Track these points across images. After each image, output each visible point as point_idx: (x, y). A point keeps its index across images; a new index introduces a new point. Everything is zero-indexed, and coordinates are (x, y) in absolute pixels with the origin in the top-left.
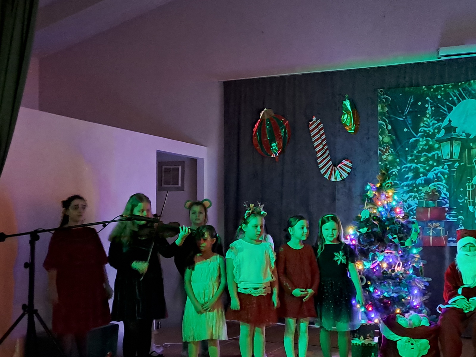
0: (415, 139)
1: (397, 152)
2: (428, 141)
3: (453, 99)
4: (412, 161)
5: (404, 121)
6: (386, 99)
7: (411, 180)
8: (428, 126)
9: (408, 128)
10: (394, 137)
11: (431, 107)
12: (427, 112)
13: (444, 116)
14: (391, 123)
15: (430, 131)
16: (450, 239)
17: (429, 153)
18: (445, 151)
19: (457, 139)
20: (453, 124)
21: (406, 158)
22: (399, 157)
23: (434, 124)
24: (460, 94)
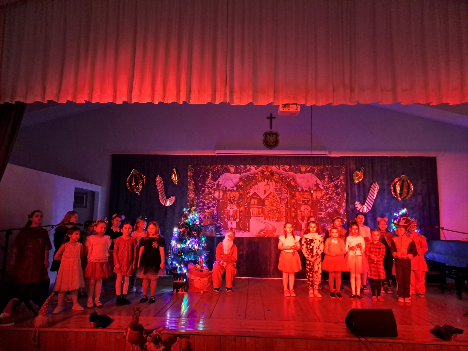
0: (204, 188)
1: (196, 194)
2: (209, 189)
3: (220, 172)
4: (202, 198)
5: (200, 180)
6: (192, 170)
7: (201, 207)
8: (210, 183)
9: (201, 184)
10: (195, 187)
11: (211, 175)
12: (210, 177)
13: (217, 179)
14: (194, 180)
15: (210, 185)
16: (217, 233)
17: (210, 195)
18: (217, 194)
19: (221, 190)
20: (220, 183)
21: (200, 197)
22: (196, 196)
23: (212, 182)
24: (223, 170)
